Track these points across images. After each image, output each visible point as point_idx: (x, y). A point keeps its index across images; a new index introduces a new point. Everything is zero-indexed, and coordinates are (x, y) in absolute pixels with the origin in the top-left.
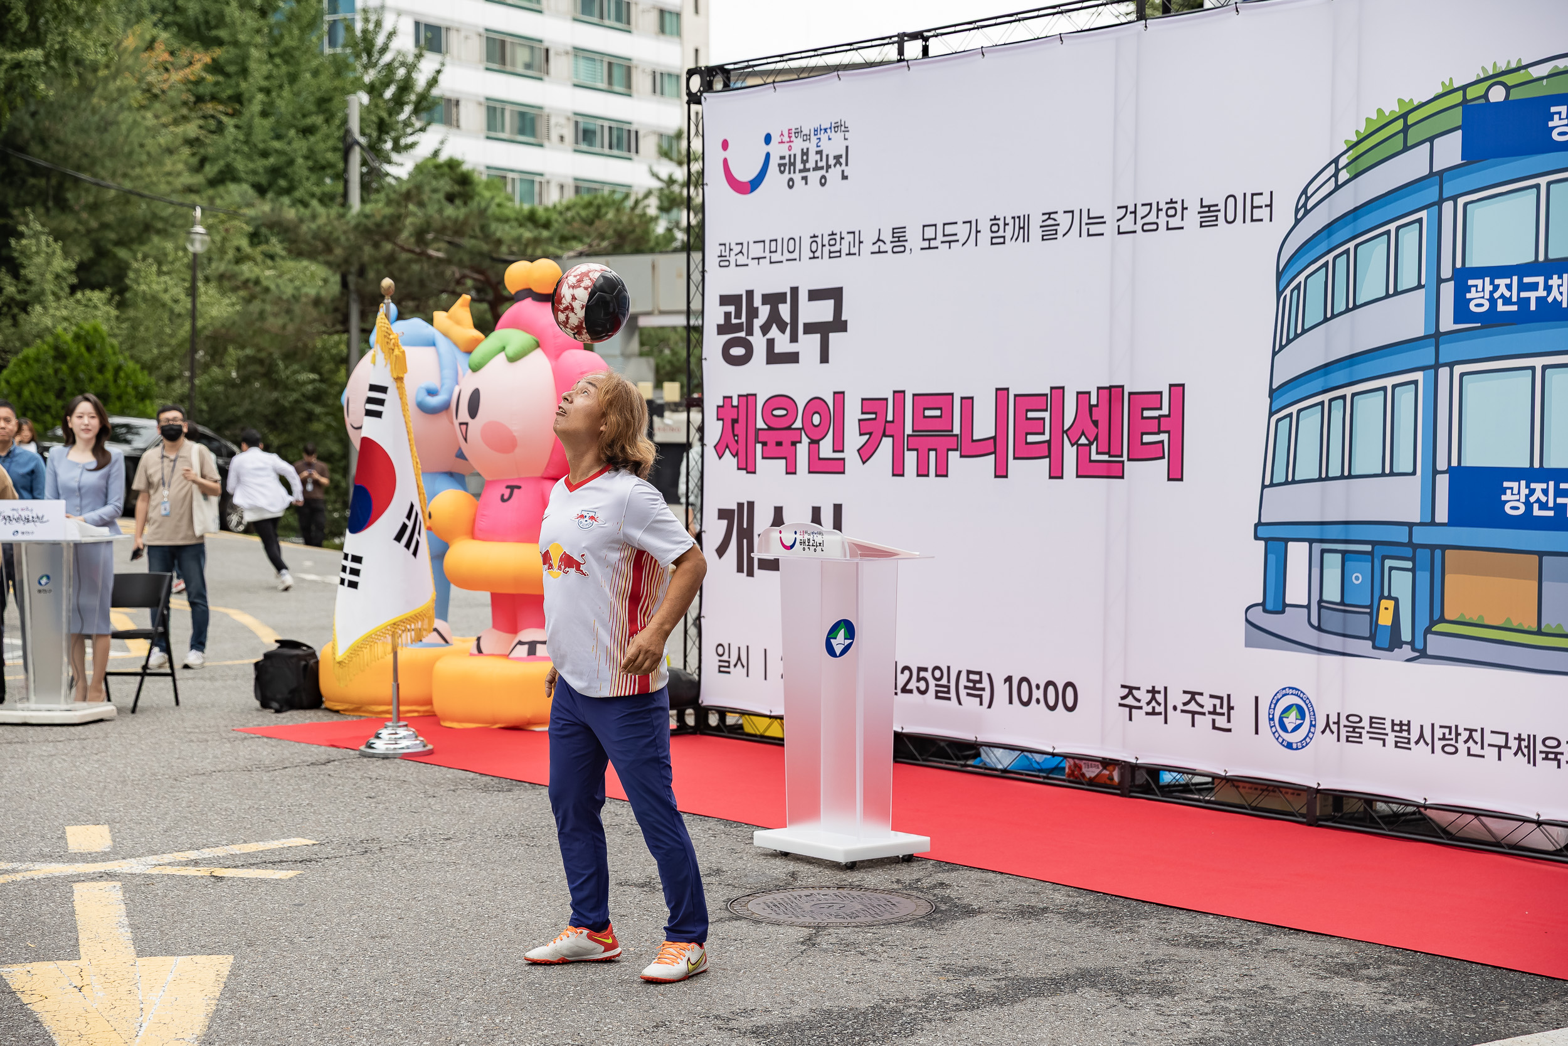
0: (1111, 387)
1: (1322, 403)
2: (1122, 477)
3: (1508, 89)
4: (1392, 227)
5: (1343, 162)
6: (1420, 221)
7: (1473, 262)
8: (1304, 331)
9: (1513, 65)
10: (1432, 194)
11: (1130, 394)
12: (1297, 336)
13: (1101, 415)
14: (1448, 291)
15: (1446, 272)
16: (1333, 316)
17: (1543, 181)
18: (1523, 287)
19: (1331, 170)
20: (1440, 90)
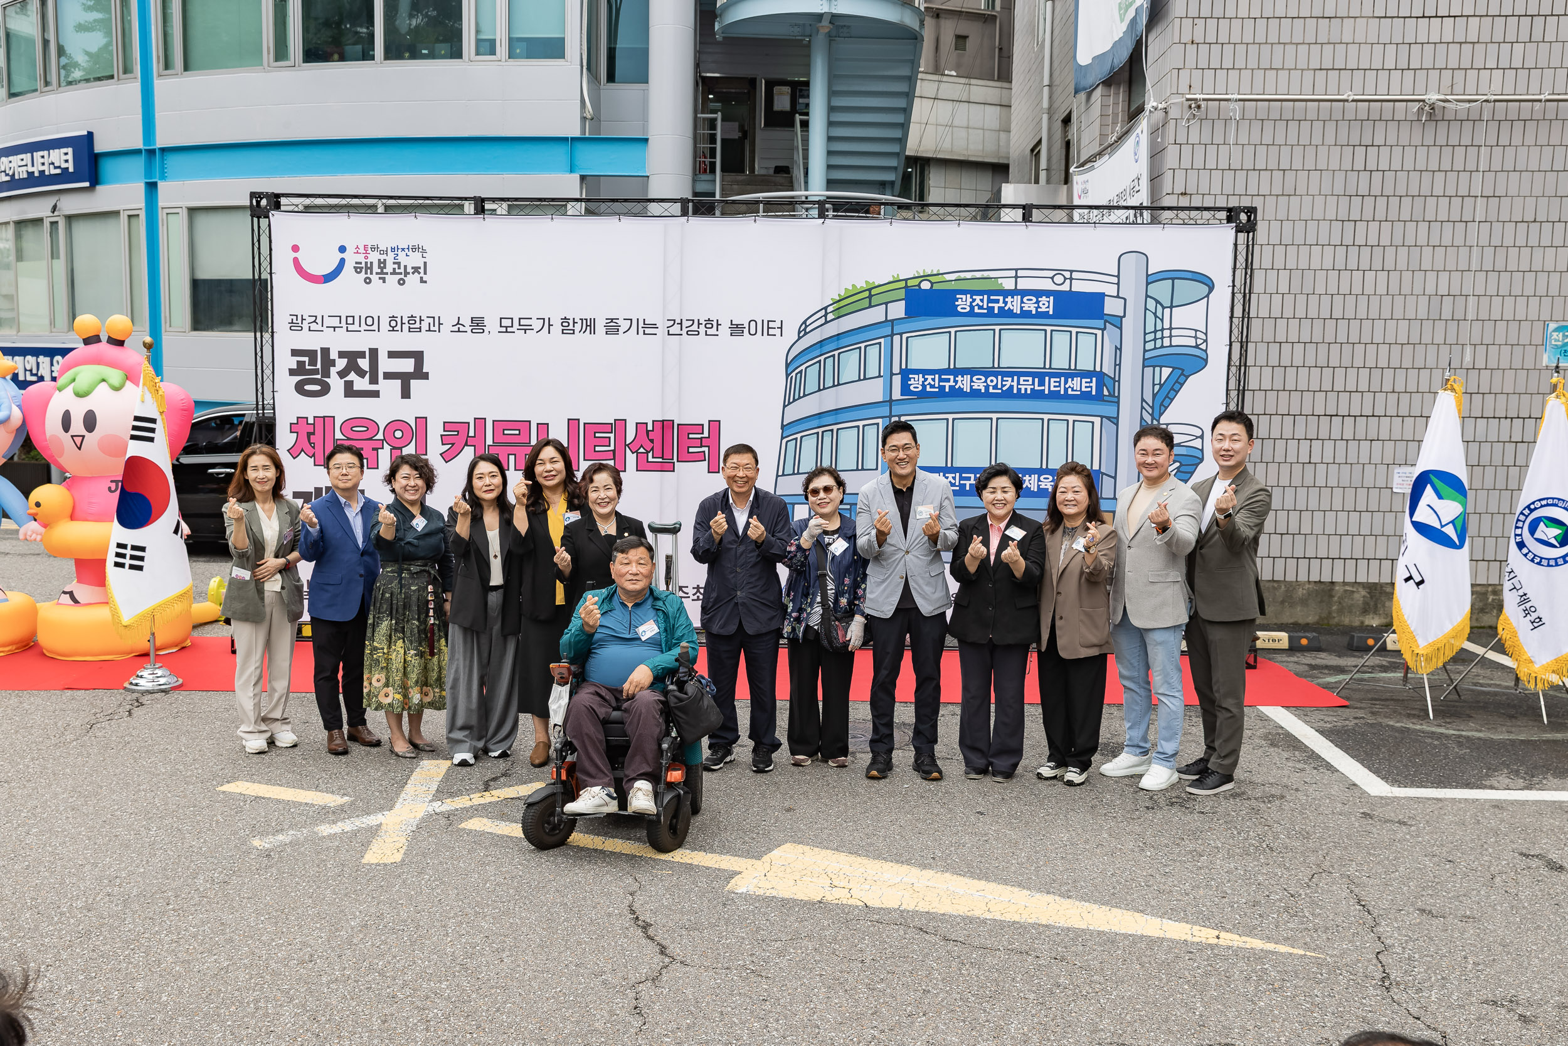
0: (663, 421)
1: (818, 433)
2: (674, 471)
3: (932, 284)
4: (863, 345)
5: (830, 309)
6: (880, 344)
7: (913, 365)
8: (805, 395)
9: (935, 272)
10: (887, 330)
11: (678, 425)
12: (800, 398)
13: (656, 436)
14: (897, 380)
15: (896, 370)
16: (824, 388)
17: (953, 330)
18: (941, 380)
19: (823, 312)
20: (892, 280)
